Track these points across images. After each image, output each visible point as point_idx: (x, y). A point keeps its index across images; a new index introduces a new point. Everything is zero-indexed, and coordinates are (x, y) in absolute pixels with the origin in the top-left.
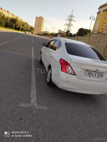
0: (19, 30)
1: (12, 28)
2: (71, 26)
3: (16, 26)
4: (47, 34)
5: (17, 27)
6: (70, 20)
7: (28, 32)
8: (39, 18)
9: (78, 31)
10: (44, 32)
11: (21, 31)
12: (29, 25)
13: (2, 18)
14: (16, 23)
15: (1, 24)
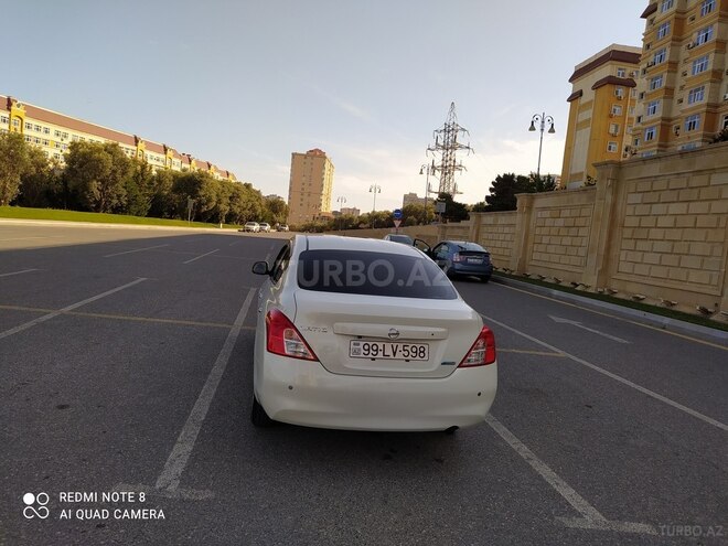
0: (218, 222)
1: (184, 217)
2: (457, 173)
3: (199, 205)
4: (351, 220)
5: (205, 209)
6: (450, 146)
7: (256, 227)
8: (305, 156)
9: (491, 190)
10: (335, 213)
11: (227, 222)
12: (258, 192)
13: (136, 178)
14: (201, 193)
15: (132, 207)
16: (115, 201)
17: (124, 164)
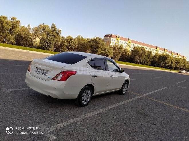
3: (165, 64)
7: (184, 72)
13: (148, 56)
14: (167, 60)
15: (146, 63)
16: (141, 61)
17: (144, 52)
